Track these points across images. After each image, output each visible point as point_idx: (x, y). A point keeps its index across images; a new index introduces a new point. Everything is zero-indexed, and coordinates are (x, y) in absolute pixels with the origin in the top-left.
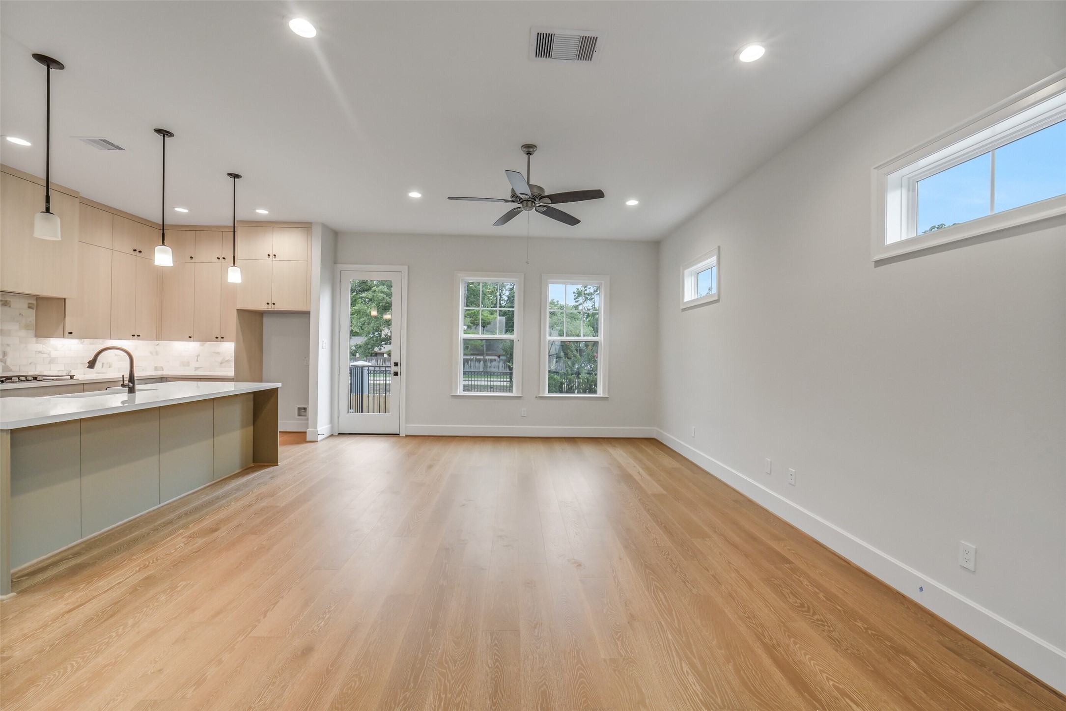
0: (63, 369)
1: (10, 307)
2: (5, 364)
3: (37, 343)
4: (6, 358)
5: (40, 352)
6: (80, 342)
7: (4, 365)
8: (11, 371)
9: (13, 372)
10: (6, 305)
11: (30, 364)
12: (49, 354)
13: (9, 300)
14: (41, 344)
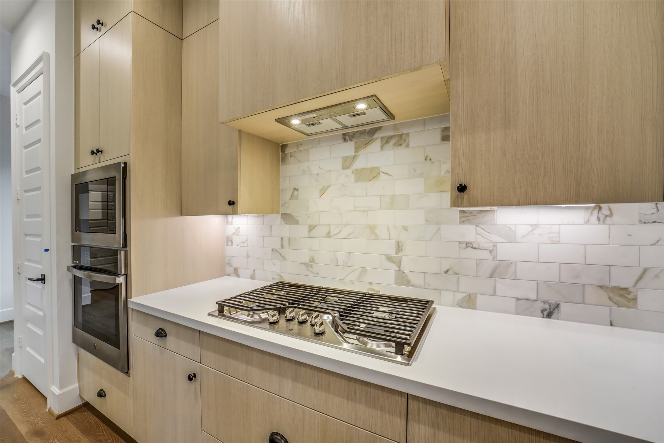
0: (534, 297)
1: (408, 146)
2: (399, 267)
3: (462, 222)
4: (400, 254)
5: (469, 245)
6: (594, 218)
7: (398, 269)
8: (408, 283)
9: (412, 286)
10: (400, 145)
11: (446, 272)
12: (491, 252)
13: (405, 132)
14: (471, 224)
